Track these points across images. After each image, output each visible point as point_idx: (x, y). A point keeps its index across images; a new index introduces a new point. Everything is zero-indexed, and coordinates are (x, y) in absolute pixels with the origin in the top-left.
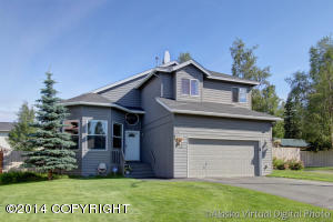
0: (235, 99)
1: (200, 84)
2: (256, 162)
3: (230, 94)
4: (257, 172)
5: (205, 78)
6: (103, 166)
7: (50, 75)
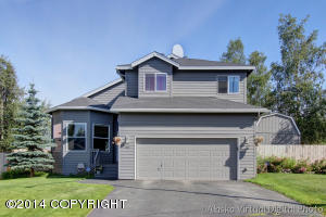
0: (223, 90)
1: (169, 78)
2: (232, 163)
3: (215, 84)
4: (234, 177)
5: (175, 71)
6: (81, 166)
7: (33, 85)
